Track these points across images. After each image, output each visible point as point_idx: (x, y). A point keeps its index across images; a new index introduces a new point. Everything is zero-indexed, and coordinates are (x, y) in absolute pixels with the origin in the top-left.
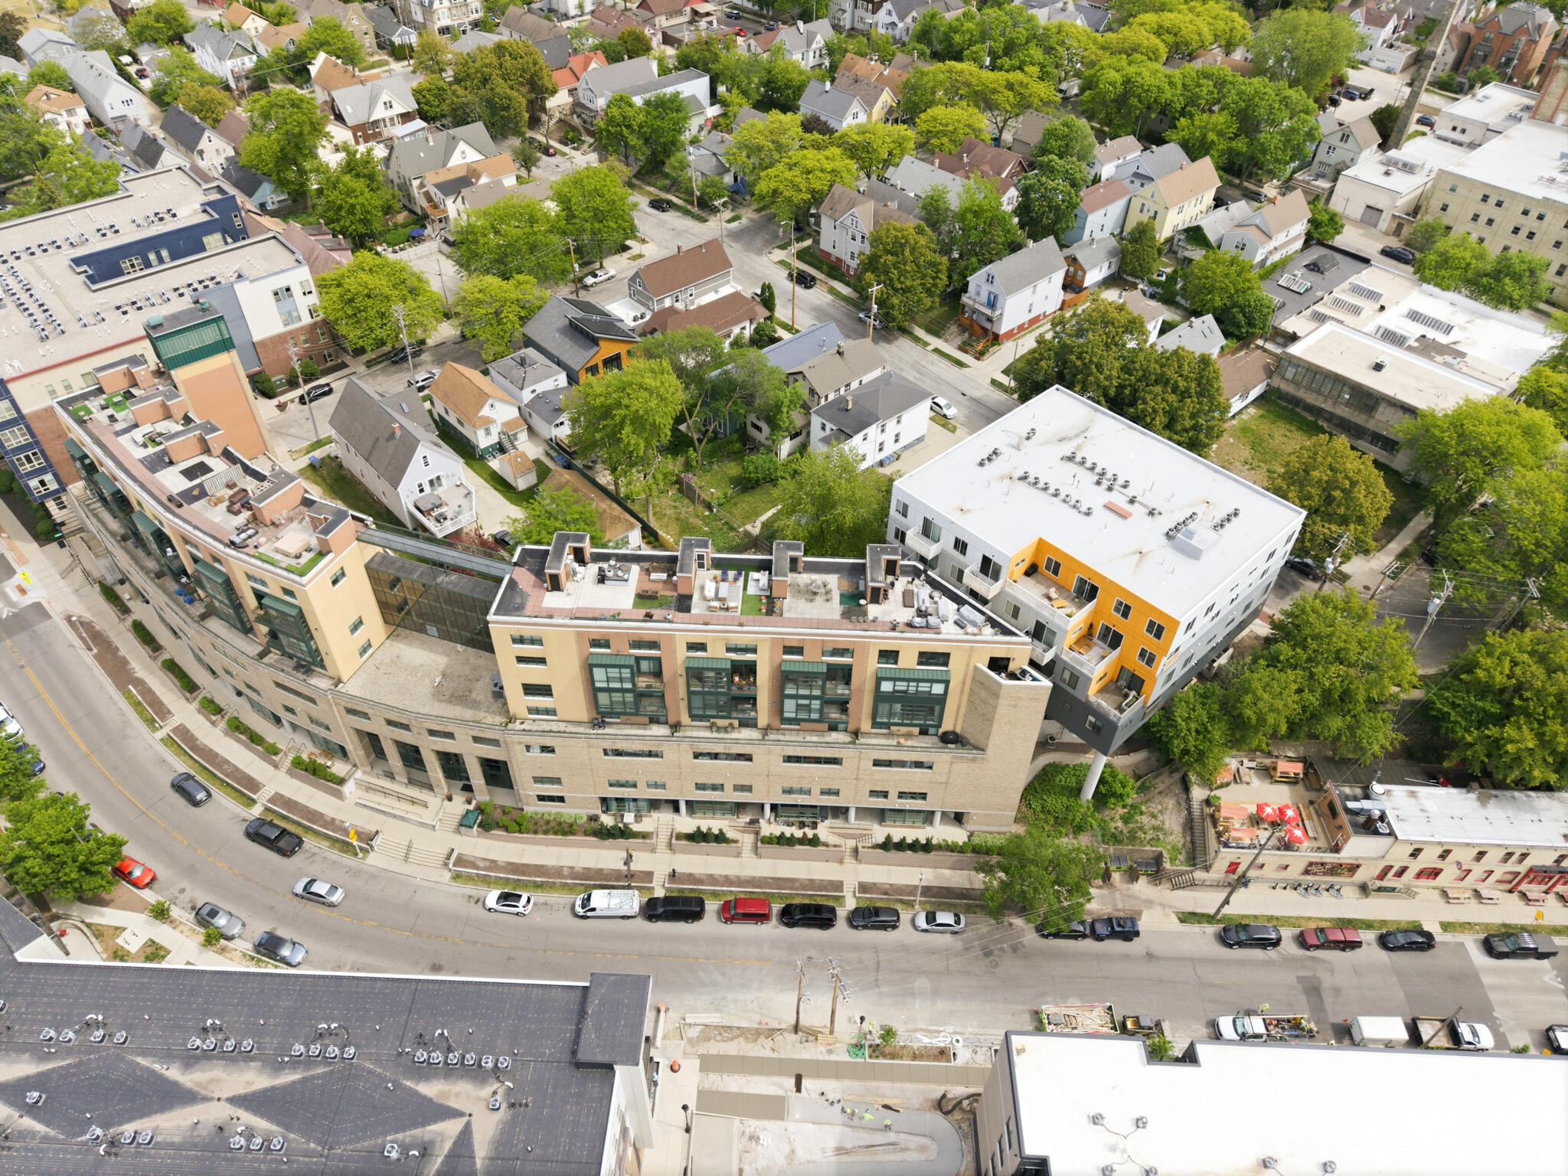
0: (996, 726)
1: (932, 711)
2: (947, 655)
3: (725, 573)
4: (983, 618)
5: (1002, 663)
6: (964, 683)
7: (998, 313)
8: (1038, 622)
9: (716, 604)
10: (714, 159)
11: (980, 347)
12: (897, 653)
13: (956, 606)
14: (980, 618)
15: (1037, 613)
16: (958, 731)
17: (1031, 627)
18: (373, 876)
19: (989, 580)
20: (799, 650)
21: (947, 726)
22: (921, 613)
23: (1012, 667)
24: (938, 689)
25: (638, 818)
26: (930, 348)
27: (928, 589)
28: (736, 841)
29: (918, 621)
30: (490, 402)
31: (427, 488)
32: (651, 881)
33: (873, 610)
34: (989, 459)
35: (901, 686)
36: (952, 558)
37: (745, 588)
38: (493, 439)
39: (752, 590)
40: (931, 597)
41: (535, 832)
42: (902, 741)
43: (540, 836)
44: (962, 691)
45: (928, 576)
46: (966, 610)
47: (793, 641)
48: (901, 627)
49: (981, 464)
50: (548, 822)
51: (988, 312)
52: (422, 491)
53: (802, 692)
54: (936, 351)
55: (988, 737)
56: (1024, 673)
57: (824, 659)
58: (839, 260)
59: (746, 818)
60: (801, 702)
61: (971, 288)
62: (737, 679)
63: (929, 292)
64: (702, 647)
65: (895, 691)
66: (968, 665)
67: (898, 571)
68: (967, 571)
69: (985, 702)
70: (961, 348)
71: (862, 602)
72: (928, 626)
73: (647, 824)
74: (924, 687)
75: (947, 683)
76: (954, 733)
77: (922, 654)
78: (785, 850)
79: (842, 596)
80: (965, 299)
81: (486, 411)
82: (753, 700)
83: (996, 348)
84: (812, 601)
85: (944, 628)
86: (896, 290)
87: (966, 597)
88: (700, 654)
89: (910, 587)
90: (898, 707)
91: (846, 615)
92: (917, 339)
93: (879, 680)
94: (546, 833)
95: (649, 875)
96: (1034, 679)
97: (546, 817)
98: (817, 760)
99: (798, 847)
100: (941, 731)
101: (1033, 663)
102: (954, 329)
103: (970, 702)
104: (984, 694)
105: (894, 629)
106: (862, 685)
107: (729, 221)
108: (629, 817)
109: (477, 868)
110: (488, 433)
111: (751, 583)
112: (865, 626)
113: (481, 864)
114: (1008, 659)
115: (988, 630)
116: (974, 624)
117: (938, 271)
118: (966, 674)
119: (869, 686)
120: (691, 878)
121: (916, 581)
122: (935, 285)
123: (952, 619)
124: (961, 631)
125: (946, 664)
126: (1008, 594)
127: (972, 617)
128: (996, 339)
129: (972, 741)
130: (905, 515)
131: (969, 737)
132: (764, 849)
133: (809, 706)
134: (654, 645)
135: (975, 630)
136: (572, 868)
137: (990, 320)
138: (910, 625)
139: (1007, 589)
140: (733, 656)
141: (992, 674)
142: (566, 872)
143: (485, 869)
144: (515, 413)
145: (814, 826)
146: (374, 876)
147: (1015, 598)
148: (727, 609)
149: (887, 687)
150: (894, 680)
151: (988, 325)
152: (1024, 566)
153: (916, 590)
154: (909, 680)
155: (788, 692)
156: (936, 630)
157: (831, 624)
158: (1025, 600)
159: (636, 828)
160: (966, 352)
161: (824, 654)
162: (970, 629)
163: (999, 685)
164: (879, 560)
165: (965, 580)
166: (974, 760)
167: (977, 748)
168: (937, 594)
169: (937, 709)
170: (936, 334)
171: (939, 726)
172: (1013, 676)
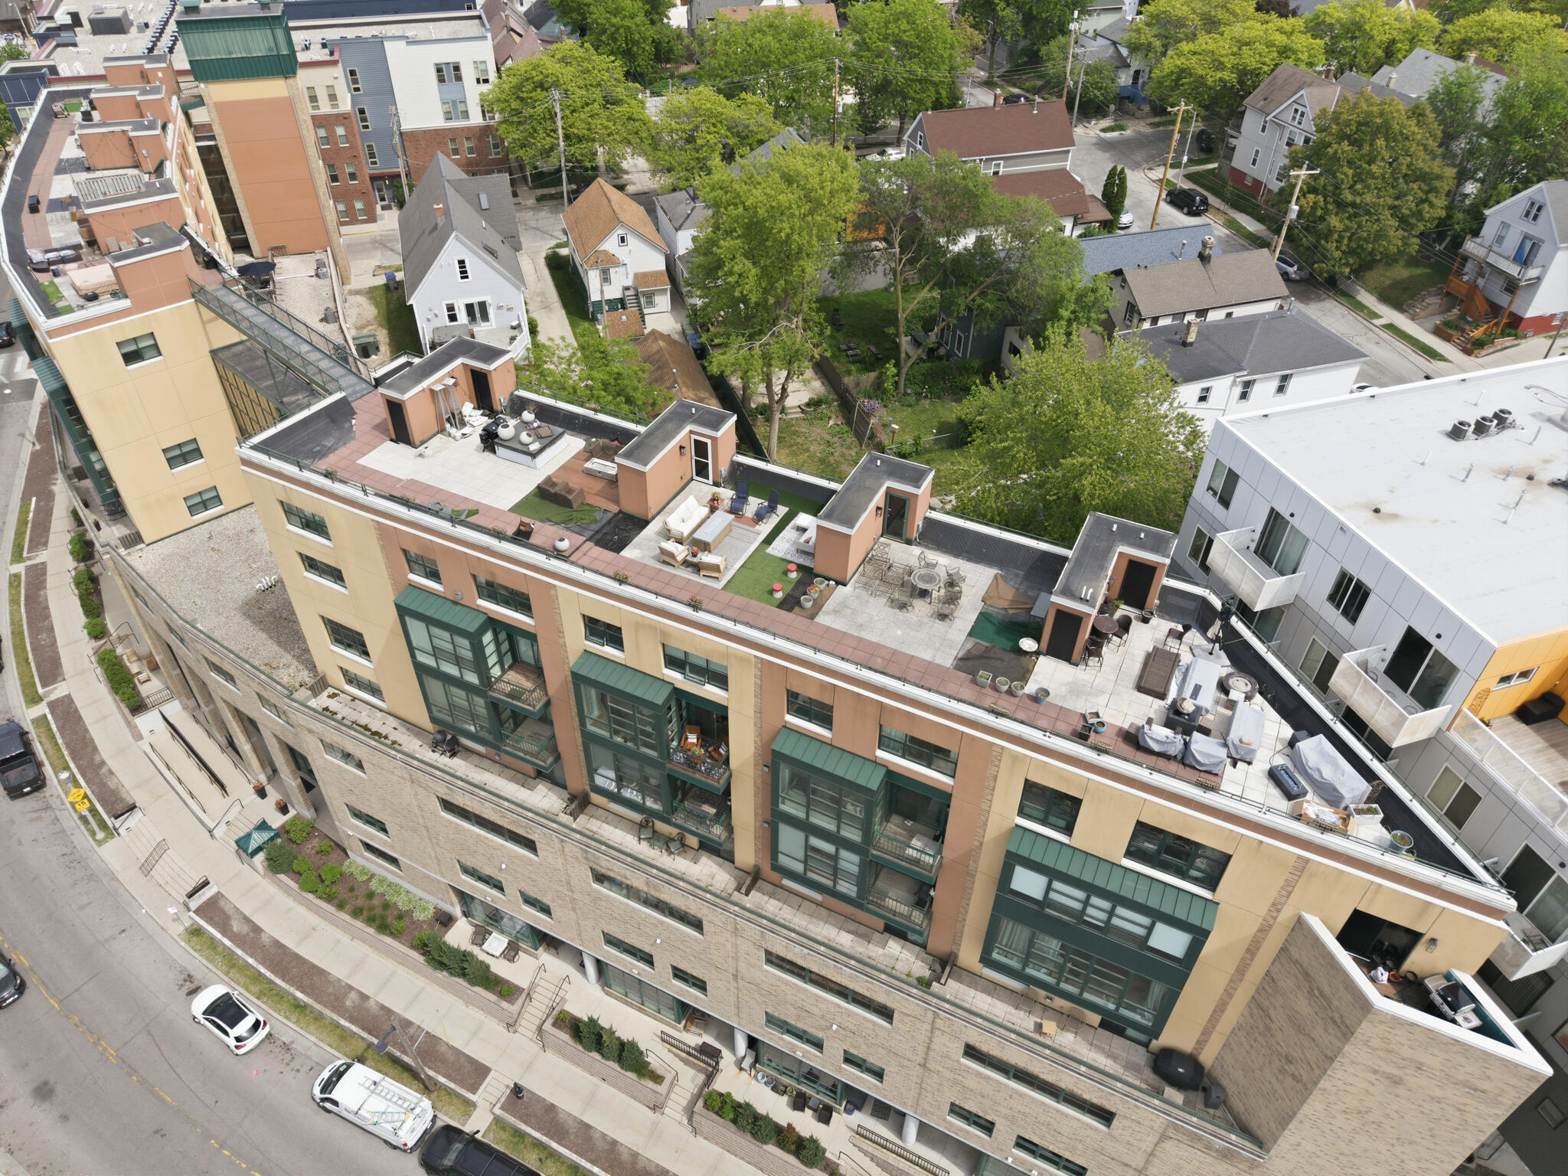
0: (1313, 1106)
1: (1141, 991)
2: (1222, 861)
3: (741, 499)
4: (1363, 787)
5: (1388, 939)
6: (1252, 951)
7: (1532, 273)
8: (1528, 854)
9: (681, 552)
10: (1111, 50)
11: (1477, 333)
12: (1077, 802)
13: (1288, 731)
14: (1353, 786)
15: (1534, 827)
16: (1207, 1058)
17: (1508, 858)
18: (92, 877)
19: (1407, 698)
20: (821, 714)
21: (1177, 1035)
22: (1180, 720)
23: (1417, 960)
24: (1170, 941)
25: (511, 952)
26: (1378, 322)
27: (1219, 666)
28: (657, 1079)
29: (1159, 734)
30: (620, 231)
31: (463, 317)
32: (474, 1089)
33: (1049, 672)
34: (1481, 428)
35: (1068, 896)
36: (1317, 622)
37: (769, 540)
38: (613, 292)
39: (781, 547)
40: (1223, 687)
41: (340, 906)
42: (1050, 1027)
43: (344, 916)
44: (1241, 971)
45: (1230, 632)
46: (1315, 749)
47: (812, 683)
48: (1106, 738)
49: (1457, 433)
50: (371, 895)
51: (1513, 270)
52: (453, 318)
53: (818, 820)
54: (1391, 328)
55: (1284, 1121)
56: (1456, 994)
57: (881, 754)
58: (1257, 183)
59: (694, 1038)
60: (815, 842)
61: (1489, 230)
62: (692, 739)
63: (1404, 222)
64: (612, 635)
65: (1046, 902)
66: (1276, 907)
67: (1154, 601)
68: (1348, 660)
69: (1300, 1029)
70: (1438, 332)
71: (1028, 644)
72: (1184, 759)
73: (518, 972)
74: (1129, 921)
75: (1199, 936)
76: (1191, 1061)
77: (1143, 830)
78: (744, 1141)
79: (983, 616)
80: (1470, 246)
81: (611, 245)
82: (722, 800)
83: (1508, 341)
84: (903, 606)
85: (1233, 778)
86: (1341, 205)
87: (1326, 715)
88: (609, 651)
89: (1173, 645)
90: (1051, 946)
91: (968, 663)
92: (1359, 307)
93: (1011, 861)
94: (356, 913)
95: (476, 1073)
96: (1488, 1028)
97: (373, 885)
98: (843, 992)
99: (771, 1148)
100: (1155, 1044)
101: (1489, 974)
102: (1434, 301)
103: (1258, 1005)
104: (1303, 1006)
105: (1081, 736)
106: (973, 854)
107: (1104, 130)
108: (497, 943)
109: (225, 930)
110: (606, 279)
111: (788, 533)
112: (1004, 703)
113: (236, 926)
114: (1415, 937)
115: (1370, 828)
116: (1330, 795)
117: (1433, 190)
118: (1264, 929)
119: (988, 865)
120: (548, 1116)
121: (1193, 637)
122: (1419, 215)
123: (1263, 761)
124: (1284, 805)
125: (1212, 882)
126: (1454, 751)
127: (1328, 774)
128: (1516, 326)
129: (1237, 1103)
130: (1225, 502)
131: (1231, 1089)
132: (709, 1121)
133: (835, 858)
134: (521, 602)
135: (1329, 816)
136: (364, 997)
137: (1512, 286)
138: (1133, 739)
139: (1454, 735)
140: (674, 676)
141: (1345, 958)
142: (351, 1000)
143: (236, 939)
144: (660, 265)
145: (824, 1115)
146: (95, 877)
147: (1473, 768)
148: (697, 568)
149: (1028, 883)
150: (1053, 874)
151: (1503, 299)
152: (1522, 691)
153: (1186, 658)
154: (1091, 889)
155: (787, 808)
156: (1208, 780)
157: (925, 675)
158: (1506, 782)
159: (500, 968)
160: (1447, 338)
161: (884, 742)
162: (1313, 806)
163: (1364, 1005)
164: (1106, 553)
165: (1338, 681)
166: (1226, 1155)
167: (1245, 1131)
168: (1240, 687)
169: (1157, 990)
170: (1399, 306)
171: (1155, 1032)
172: (1413, 991)
